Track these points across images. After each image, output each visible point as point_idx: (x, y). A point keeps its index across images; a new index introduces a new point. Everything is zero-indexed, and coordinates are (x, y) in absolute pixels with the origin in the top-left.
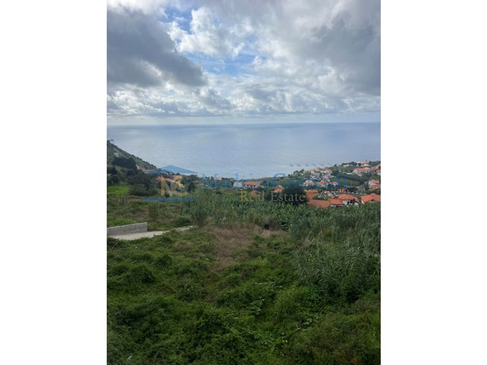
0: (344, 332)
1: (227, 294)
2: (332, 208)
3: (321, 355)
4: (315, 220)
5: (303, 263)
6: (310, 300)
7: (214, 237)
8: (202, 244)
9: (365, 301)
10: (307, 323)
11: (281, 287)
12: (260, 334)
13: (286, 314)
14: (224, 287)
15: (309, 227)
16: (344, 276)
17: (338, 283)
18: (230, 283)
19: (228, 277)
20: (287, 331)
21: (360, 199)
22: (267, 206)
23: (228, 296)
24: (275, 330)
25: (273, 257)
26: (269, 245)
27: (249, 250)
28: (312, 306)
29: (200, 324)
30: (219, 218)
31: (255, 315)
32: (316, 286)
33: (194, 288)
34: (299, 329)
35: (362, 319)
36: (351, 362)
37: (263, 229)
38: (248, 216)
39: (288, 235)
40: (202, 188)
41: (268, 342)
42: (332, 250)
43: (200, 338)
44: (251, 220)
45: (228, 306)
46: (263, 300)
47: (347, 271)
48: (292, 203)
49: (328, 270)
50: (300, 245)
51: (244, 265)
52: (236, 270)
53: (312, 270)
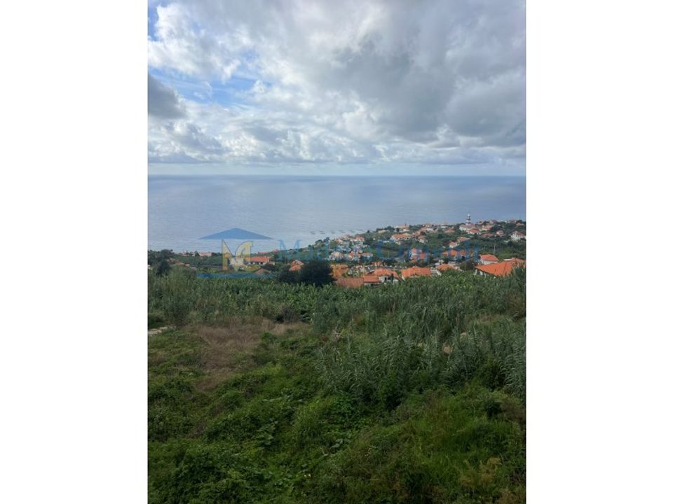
0: (383, 450)
1: (223, 422)
2: (367, 287)
3: (355, 486)
4: (344, 304)
5: (329, 364)
6: (340, 413)
7: (202, 340)
8: (183, 353)
9: (408, 405)
10: (337, 445)
11: (300, 400)
12: (272, 471)
13: (308, 438)
14: (218, 412)
15: (337, 314)
16: (382, 375)
17: (375, 386)
18: (226, 405)
19: (223, 396)
20: (309, 461)
21: (399, 273)
22: (280, 290)
23: (224, 424)
24: (292, 463)
25: (289, 360)
26: (283, 344)
27: (255, 355)
28: (343, 421)
29: (181, 471)
30: (207, 313)
31: (266, 446)
32: (347, 393)
33: (170, 420)
34: (326, 455)
35: (405, 429)
36: (394, 488)
37: (275, 323)
38: (252, 307)
39: (309, 328)
40: (181, 269)
41: (283, 481)
42: (366, 343)
43: (181, 492)
44: (257, 311)
45: (224, 438)
46: (276, 422)
47: (386, 369)
48: (314, 284)
49: (361, 371)
50: (326, 339)
51: (248, 377)
52: (236, 384)
53: (342, 372)
